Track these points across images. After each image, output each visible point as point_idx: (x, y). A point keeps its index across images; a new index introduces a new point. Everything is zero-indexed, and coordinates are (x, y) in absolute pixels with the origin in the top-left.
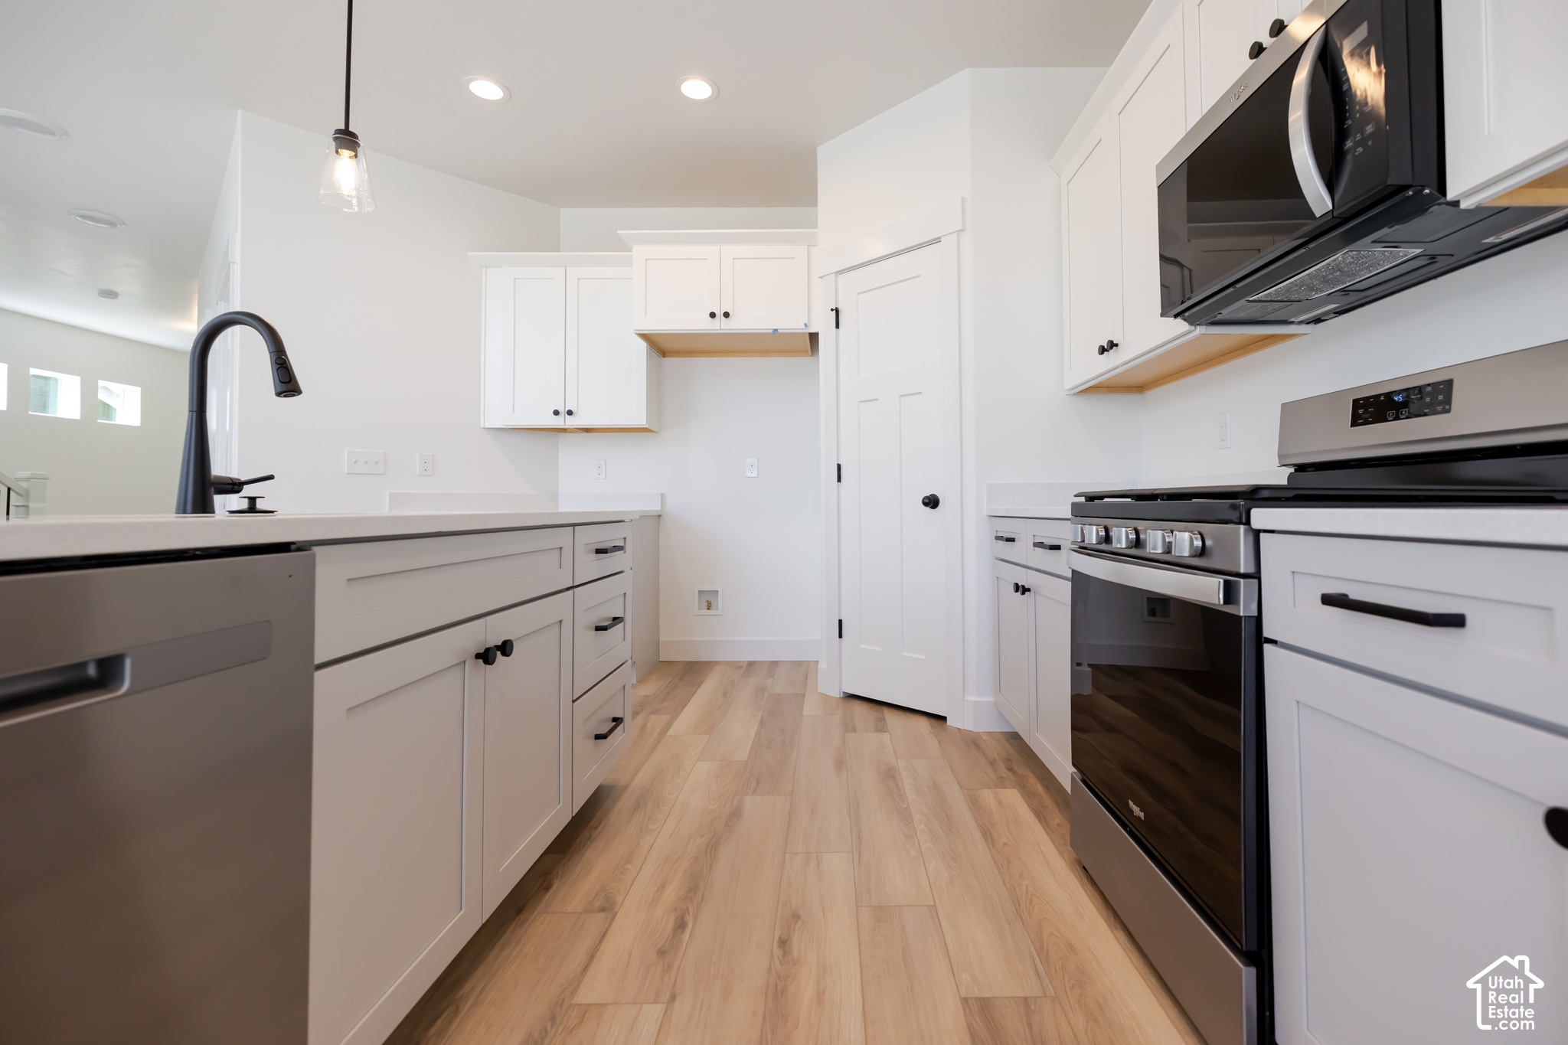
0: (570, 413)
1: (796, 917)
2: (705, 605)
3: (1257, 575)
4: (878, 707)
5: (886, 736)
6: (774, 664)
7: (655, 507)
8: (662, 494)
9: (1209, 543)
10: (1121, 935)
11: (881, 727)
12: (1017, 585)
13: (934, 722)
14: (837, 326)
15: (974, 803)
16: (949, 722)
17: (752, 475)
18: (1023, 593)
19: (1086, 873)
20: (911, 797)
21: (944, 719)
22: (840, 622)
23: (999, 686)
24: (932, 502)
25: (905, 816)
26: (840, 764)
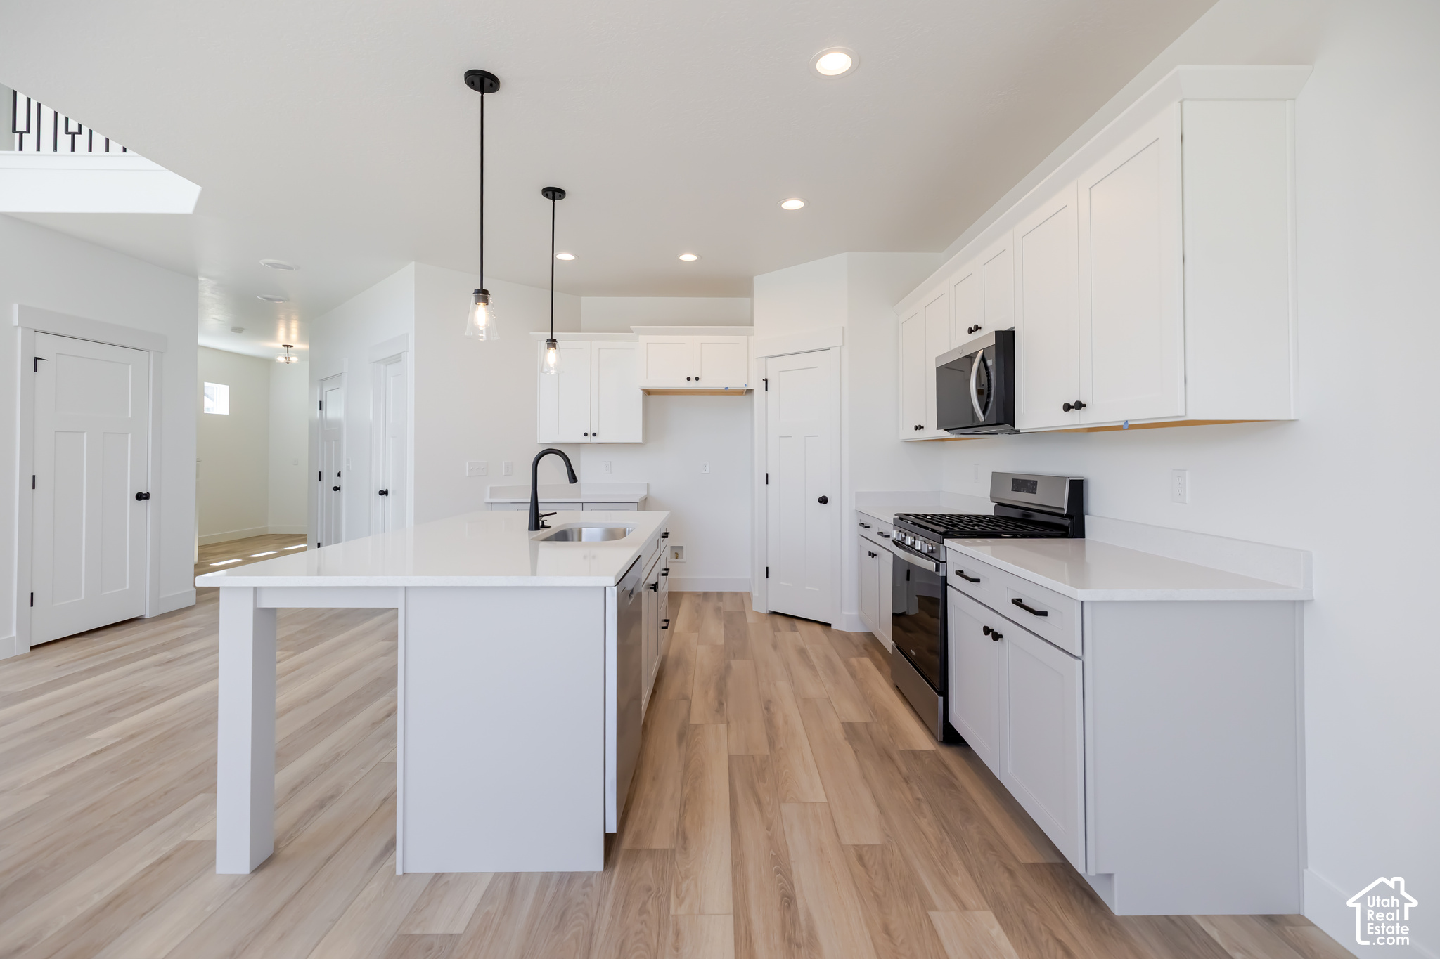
0: (594, 435)
1: (769, 701)
2: (674, 555)
3: (946, 562)
4: (790, 619)
5: (797, 634)
6: (720, 595)
7: (644, 493)
8: (648, 484)
9: (934, 548)
10: (908, 707)
11: (794, 630)
12: (870, 552)
13: (824, 627)
14: (766, 390)
15: (847, 664)
16: (832, 627)
17: (705, 472)
18: (873, 557)
19: (897, 688)
20: (815, 660)
21: (830, 625)
22: (767, 568)
23: (861, 607)
24: (824, 500)
25: (813, 668)
26: (775, 647)
